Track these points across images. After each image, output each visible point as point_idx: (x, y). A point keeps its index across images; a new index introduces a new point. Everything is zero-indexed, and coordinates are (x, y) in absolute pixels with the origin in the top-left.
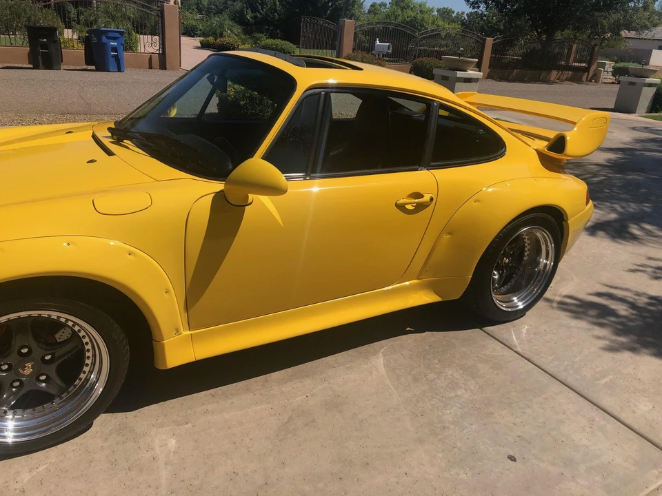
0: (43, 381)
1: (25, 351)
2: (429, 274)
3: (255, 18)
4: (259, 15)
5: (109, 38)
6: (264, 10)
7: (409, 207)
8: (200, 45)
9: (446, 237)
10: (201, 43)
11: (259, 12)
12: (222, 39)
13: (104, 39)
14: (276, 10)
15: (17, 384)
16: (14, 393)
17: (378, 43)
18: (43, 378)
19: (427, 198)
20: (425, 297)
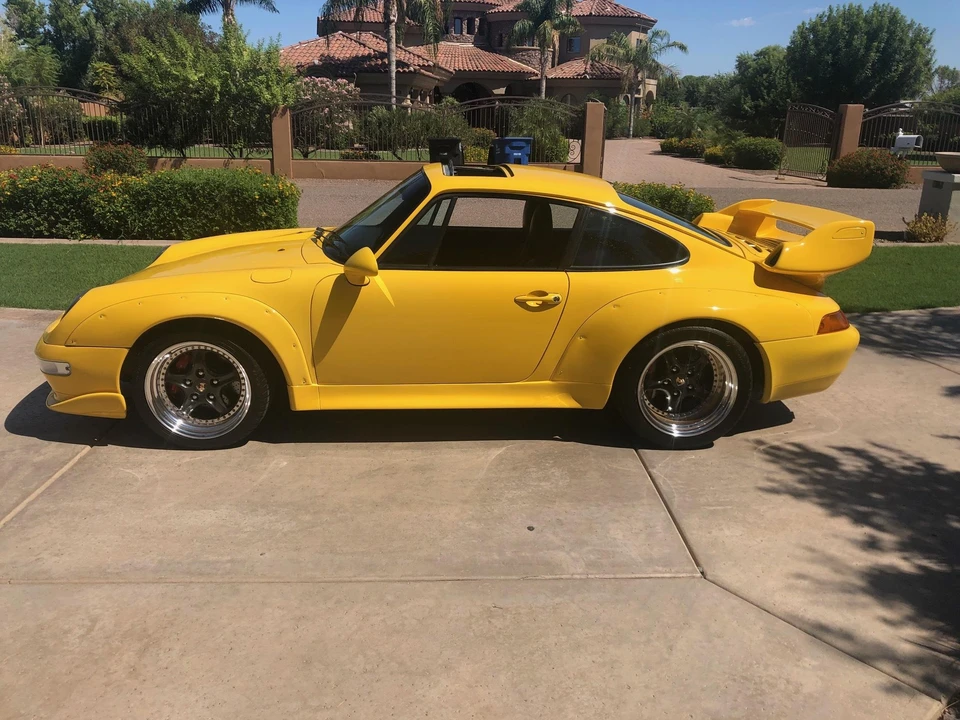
0: (211, 400)
1: (201, 374)
2: (564, 375)
3: (756, 107)
4: (762, 103)
5: (513, 148)
6: (771, 95)
7: (532, 304)
8: (660, 149)
9: (581, 340)
10: (662, 146)
11: (763, 99)
12: (687, 140)
13: (508, 150)
14: (789, 95)
15: (195, 397)
16: (192, 403)
17: (901, 134)
18: (212, 397)
19: (551, 297)
20: (560, 400)
